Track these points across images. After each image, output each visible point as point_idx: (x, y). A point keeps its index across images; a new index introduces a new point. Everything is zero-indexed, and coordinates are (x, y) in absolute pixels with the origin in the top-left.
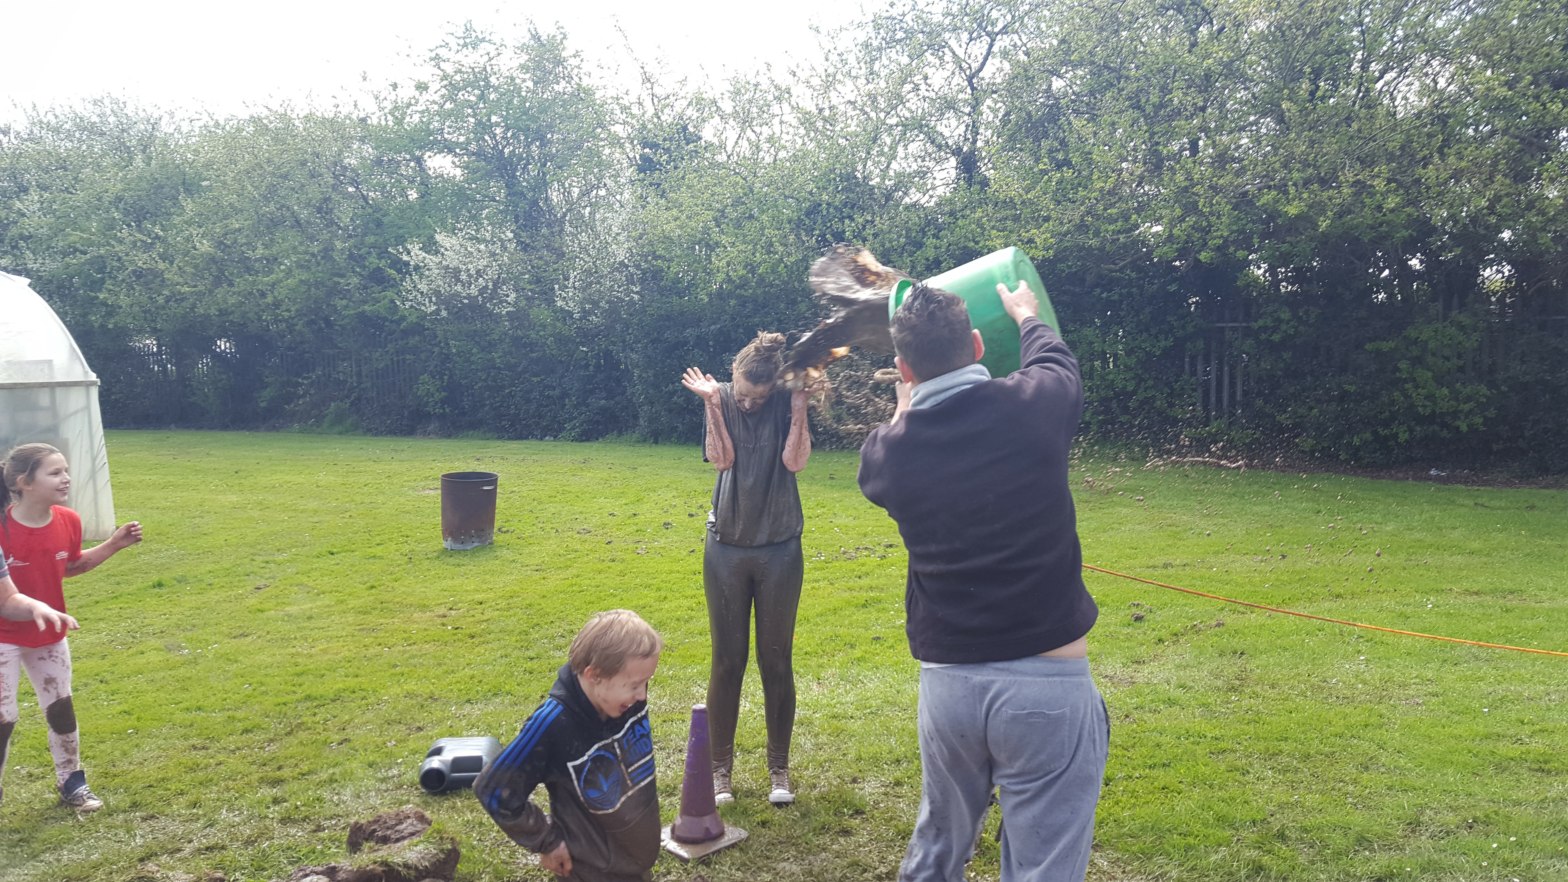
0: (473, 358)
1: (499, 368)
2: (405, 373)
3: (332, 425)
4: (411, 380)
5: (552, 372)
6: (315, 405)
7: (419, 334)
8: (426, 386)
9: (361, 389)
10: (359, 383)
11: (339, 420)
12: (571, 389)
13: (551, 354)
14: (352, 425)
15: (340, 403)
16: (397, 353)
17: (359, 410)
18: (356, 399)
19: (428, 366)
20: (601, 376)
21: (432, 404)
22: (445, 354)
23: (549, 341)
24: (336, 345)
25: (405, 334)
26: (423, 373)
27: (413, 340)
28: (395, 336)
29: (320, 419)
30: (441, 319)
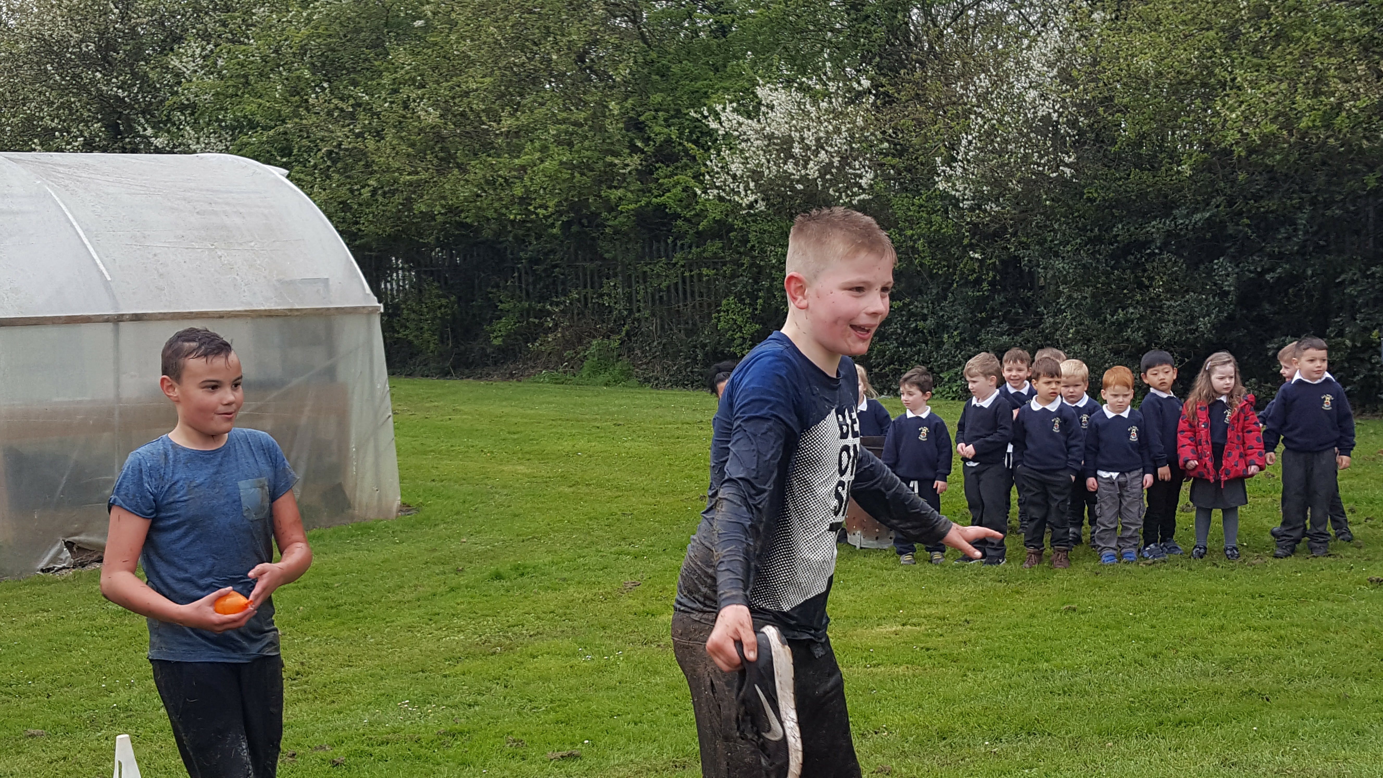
2: (701, 295)
3: (595, 372)
4: (709, 305)
5: (921, 292)
6: (568, 344)
7: (721, 238)
8: (731, 316)
9: (635, 319)
10: (631, 311)
11: (603, 364)
12: (951, 319)
13: (921, 265)
14: (622, 372)
15: (606, 341)
16: (690, 266)
17: (631, 350)
18: (627, 334)
19: (734, 285)
20: (999, 298)
21: (738, 342)
22: (759, 266)
23: (920, 244)
24: (601, 256)
25: (701, 237)
26: (726, 296)
27: (713, 247)
28: (687, 241)
29: (576, 364)
30: (755, 215)
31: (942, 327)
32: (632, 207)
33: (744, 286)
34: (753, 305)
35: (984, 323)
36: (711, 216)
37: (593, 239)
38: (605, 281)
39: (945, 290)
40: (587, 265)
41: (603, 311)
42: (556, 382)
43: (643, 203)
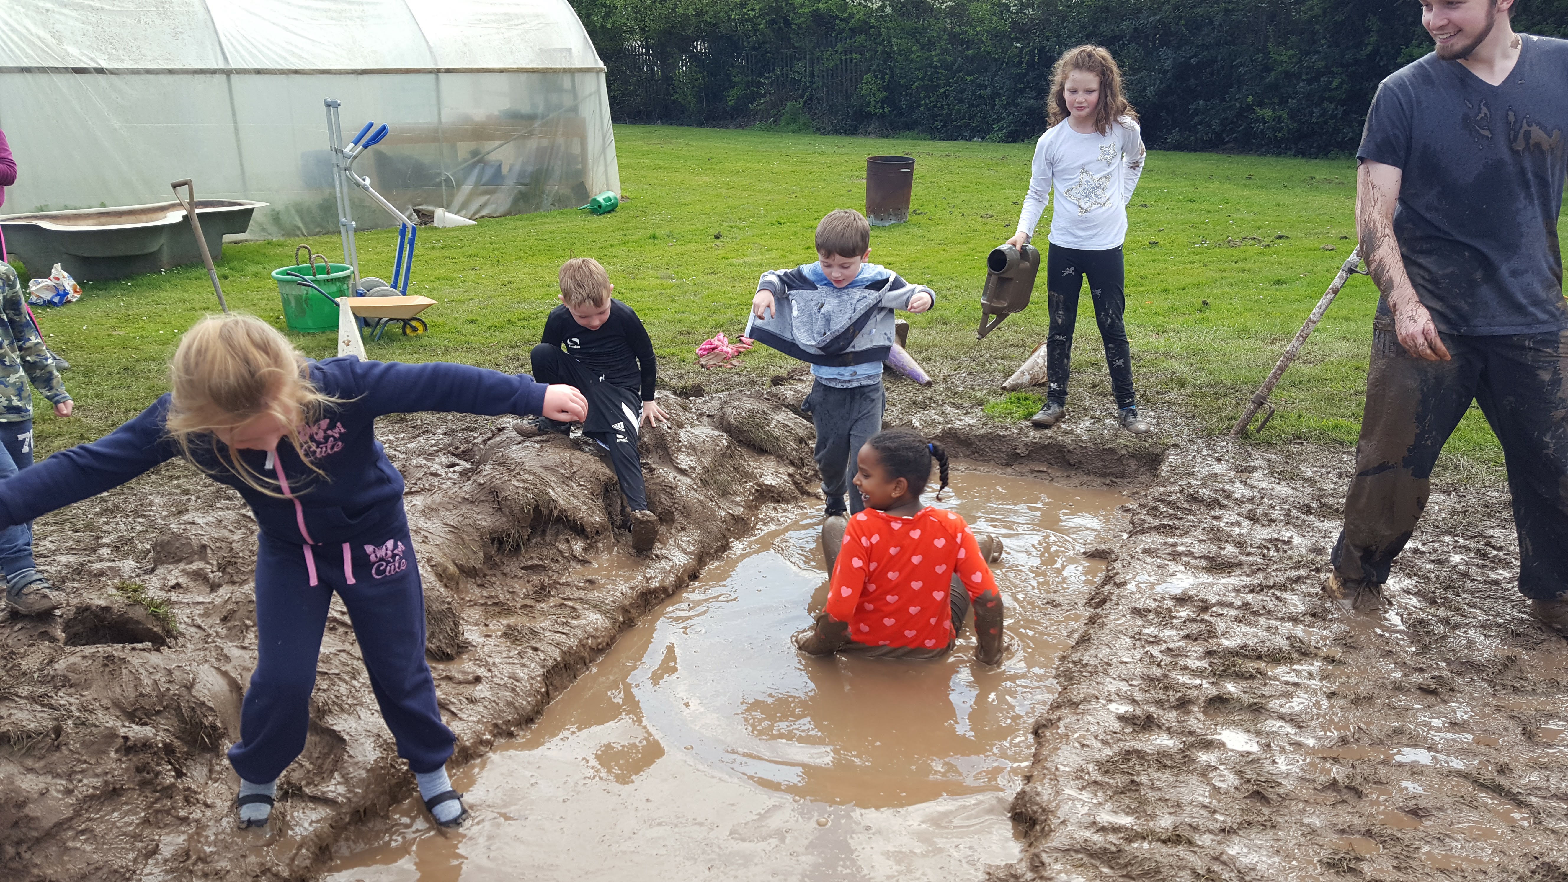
0: (913, 57)
1: (936, 67)
2: (852, 72)
3: (788, 124)
4: (856, 80)
6: (773, 105)
7: (864, 32)
8: (869, 86)
9: (813, 89)
10: (811, 83)
11: (793, 119)
12: (1002, 88)
13: (986, 51)
14: (804, 124)
15: (796, 103)
16: (845, 52)
17: (810, 109)
18: (808, 98)
19: (872, 65)
20: (1032, 75)
21: (873, 103)
22: (887, 52)
23: (985, 38)
24: (794, 45)
25: (852, 32)
26: (867, 73)
27: (859, 39)
28: (844, 34)
29: (777, 119)
30: (884, 16)
31: (996, 94)
32: (808, 10)
33: (878, 66)
34: (883, 78)
35: (1022, 91)
36: (857, 17)
37: (788, 33)
38: (796, 62)
39: (1000, 69)
41: (796, 83)
42: (765, 130)
43: (815, 8)
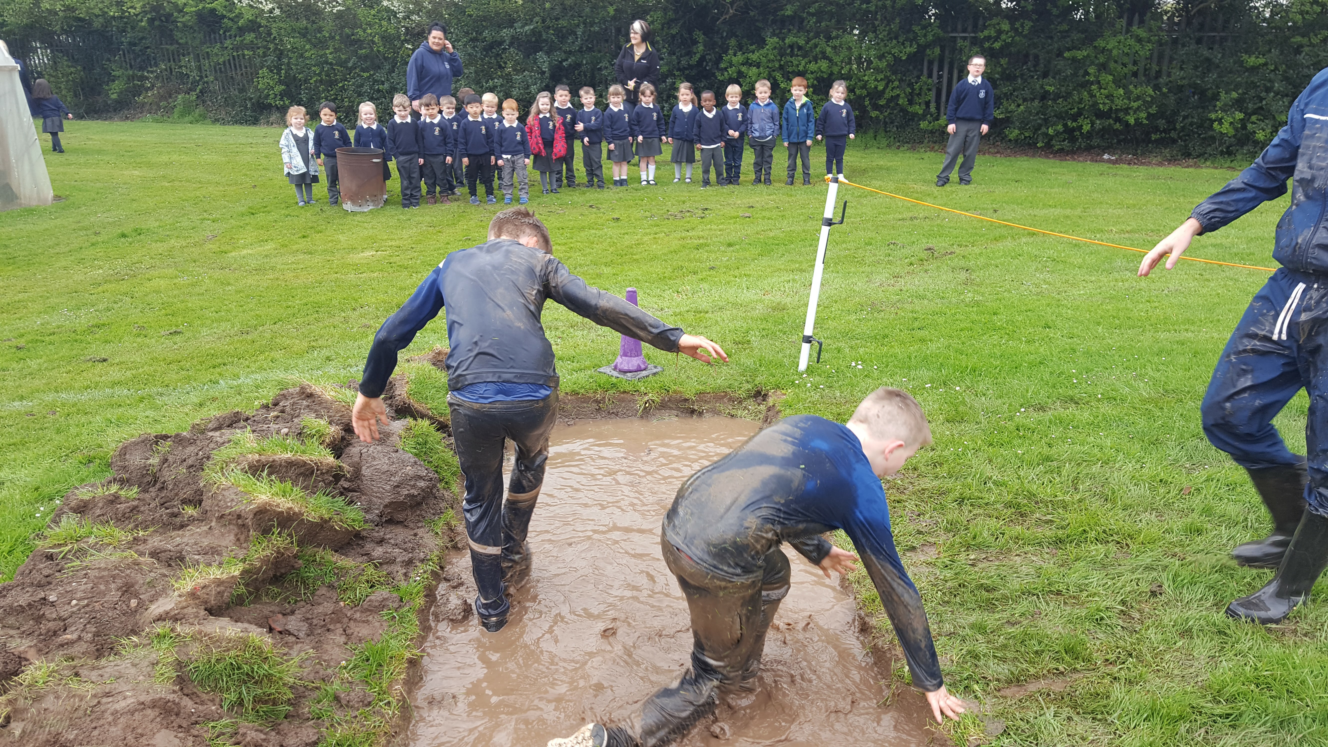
0: (306, 54)
2: (246, 67)
3: (182, 115)
4: (252, 74)
5: (379, 68)
6: (162, 98)
7: (254, 31)
8: (266, 80)
9: (204, 83)
10: (201, 77)
11: (187, 110)
13: (379, 51)
15: (187, 96)
16: (236, 48)
17: (204, 102)
18: (201, 91)
19: (266, 61)
21: (272, 96)
22: (280, 50)
23: (376, 39)
24: (177, 41)
25: (242, 31)
26: (262, 68)
27: (249, 37)
28: (233, 33)
29: (169, 110)
30: (274, 17)
32: (194, 9)
33: (272, 62)
36: (246, 17)
37: (171, 30)
38: (182, 57)
39: (393, 67)
40: (168, 47)
41: (183, 77)
42: (157, 121)
43: (200, 7)
